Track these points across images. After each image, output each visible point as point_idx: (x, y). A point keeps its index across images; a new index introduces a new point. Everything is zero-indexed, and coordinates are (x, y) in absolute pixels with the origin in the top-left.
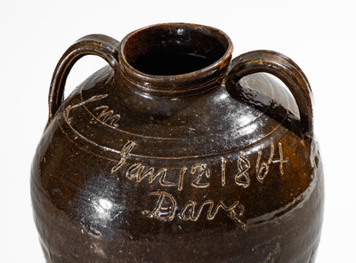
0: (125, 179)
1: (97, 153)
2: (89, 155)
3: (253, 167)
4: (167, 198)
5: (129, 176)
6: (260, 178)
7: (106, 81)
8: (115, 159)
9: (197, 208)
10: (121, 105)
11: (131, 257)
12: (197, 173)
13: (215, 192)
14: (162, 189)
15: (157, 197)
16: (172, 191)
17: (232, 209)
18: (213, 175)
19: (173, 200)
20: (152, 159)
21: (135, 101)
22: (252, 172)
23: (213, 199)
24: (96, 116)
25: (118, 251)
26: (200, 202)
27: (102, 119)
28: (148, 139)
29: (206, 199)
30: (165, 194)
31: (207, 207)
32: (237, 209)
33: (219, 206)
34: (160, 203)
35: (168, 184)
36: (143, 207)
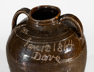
1: (21, 40)
2: (19, 41)
3: (63, 46)
4: (38, 54)
5: (29, 47)
7: (26, 21)
8: (26, 42)
10: (29, 28)
11: (29, 70)
12: (47, 47)
13: (52, 53)
14: (37, 51)
15: (36, 53)
16: (40, 52)
17: (56, 58)
18: (51, 48)
19: (40, 54)
20: (35, 43)
21: (33, 27)
22: (63, 48)
23: (51, 55)
24: (22, 30)
27: (23, 31)
28: (35, 37)
29: (49, 55)
31: (49, 57)
32: (58, 58)
33: (53, 57)
34: (36, 55)
35: (39, 50)
36: (32, 56)
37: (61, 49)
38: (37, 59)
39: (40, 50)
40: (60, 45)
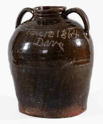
0: (30, 35)
3: (67, 34)
4: (41, 40)
6: (69, 37)
9: (49, 42)
11: (30, 58)
12: (50, 33)
13: (55, 39)
14: (40, 37)
15: (38, 39)
17: (60, 44)
18: (55, 34)
20: (38, 30)
22: (67, 35)
23: (54, 40)
25: (26, 56)
26: (50, 41)
29: (52, 40)
30: (40, 38)
31: (52, 42)
32: (61, 44)
33: (56, 42)
34: (39, 41)
35: (41, 36)
36: (34, 42)
37: (65, 36)
38: (39, 45)
39: (43, 36)
40: (64, 33)
